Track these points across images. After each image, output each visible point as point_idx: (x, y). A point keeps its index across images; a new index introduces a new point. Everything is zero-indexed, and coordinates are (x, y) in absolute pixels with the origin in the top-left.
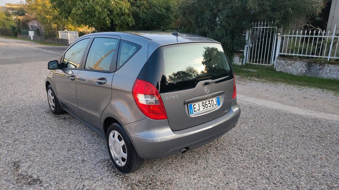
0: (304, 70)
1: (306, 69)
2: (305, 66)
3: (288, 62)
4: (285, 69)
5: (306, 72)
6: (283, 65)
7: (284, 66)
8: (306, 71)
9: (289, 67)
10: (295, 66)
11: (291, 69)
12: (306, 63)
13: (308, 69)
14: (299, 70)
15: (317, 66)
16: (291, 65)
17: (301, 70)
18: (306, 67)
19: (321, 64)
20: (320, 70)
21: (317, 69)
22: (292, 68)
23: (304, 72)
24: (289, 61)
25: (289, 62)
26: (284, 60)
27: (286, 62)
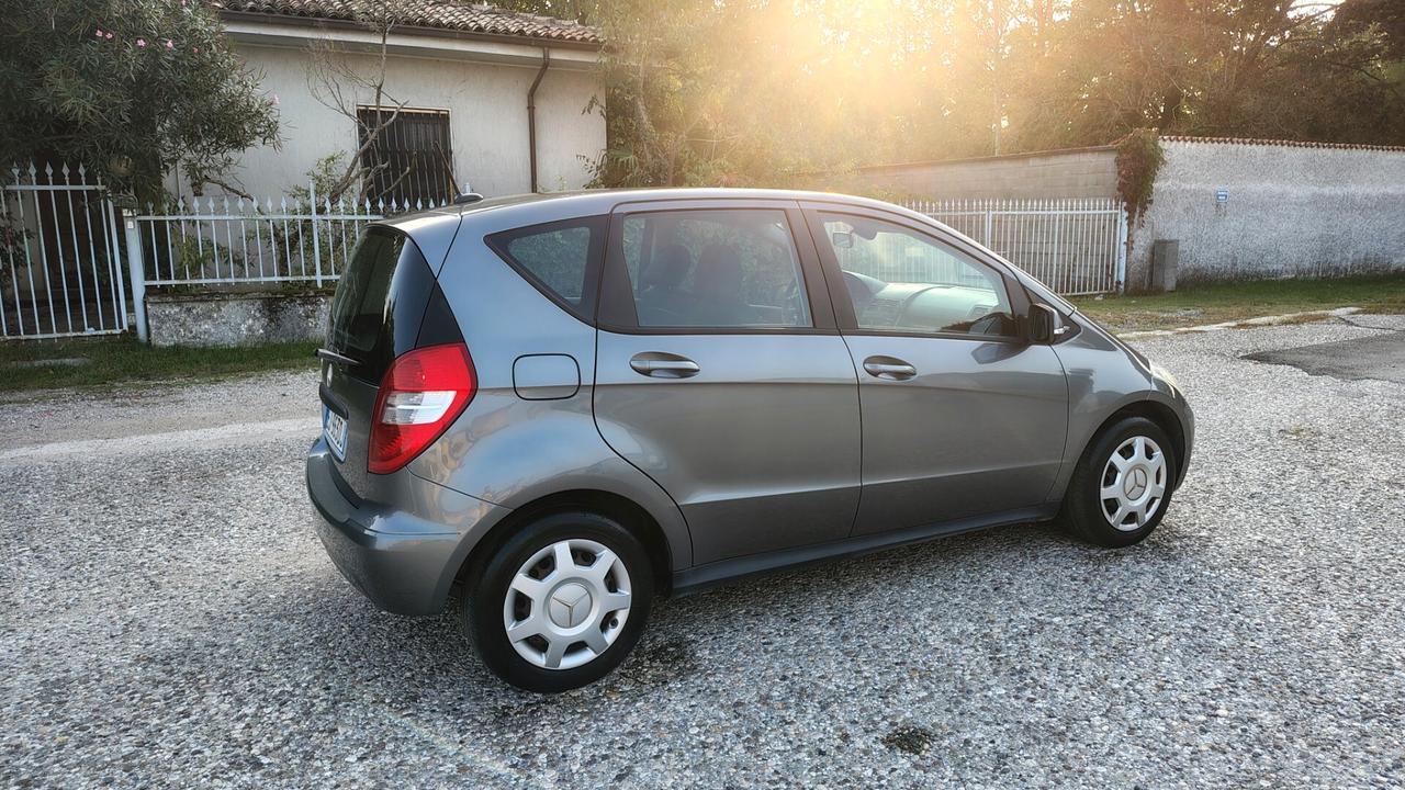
0: (257, 325)
1: (264, 321)
2: (258, 315)
3: (194, 308)
4: (190, 335)
5: (266, 332)
6: (178, 320)
7: (184, 324)
8: (264, 328)
9: (203, 327)
10: (223, 317)
11: (213, 330)
12: (259, 302)
13: (271, 320)
14: (243, 327)
15: (295, 306)
16: (210, 317)
17: (250, 329)
18: (263, 315)
19: (306, 301)
20: (308, 317)
21: (300, 316)
22: (216, 327)
23: (261, 331)
24: (196, 304)
25: (199, 308)
26: (179, 304)
27: (189, 310)
